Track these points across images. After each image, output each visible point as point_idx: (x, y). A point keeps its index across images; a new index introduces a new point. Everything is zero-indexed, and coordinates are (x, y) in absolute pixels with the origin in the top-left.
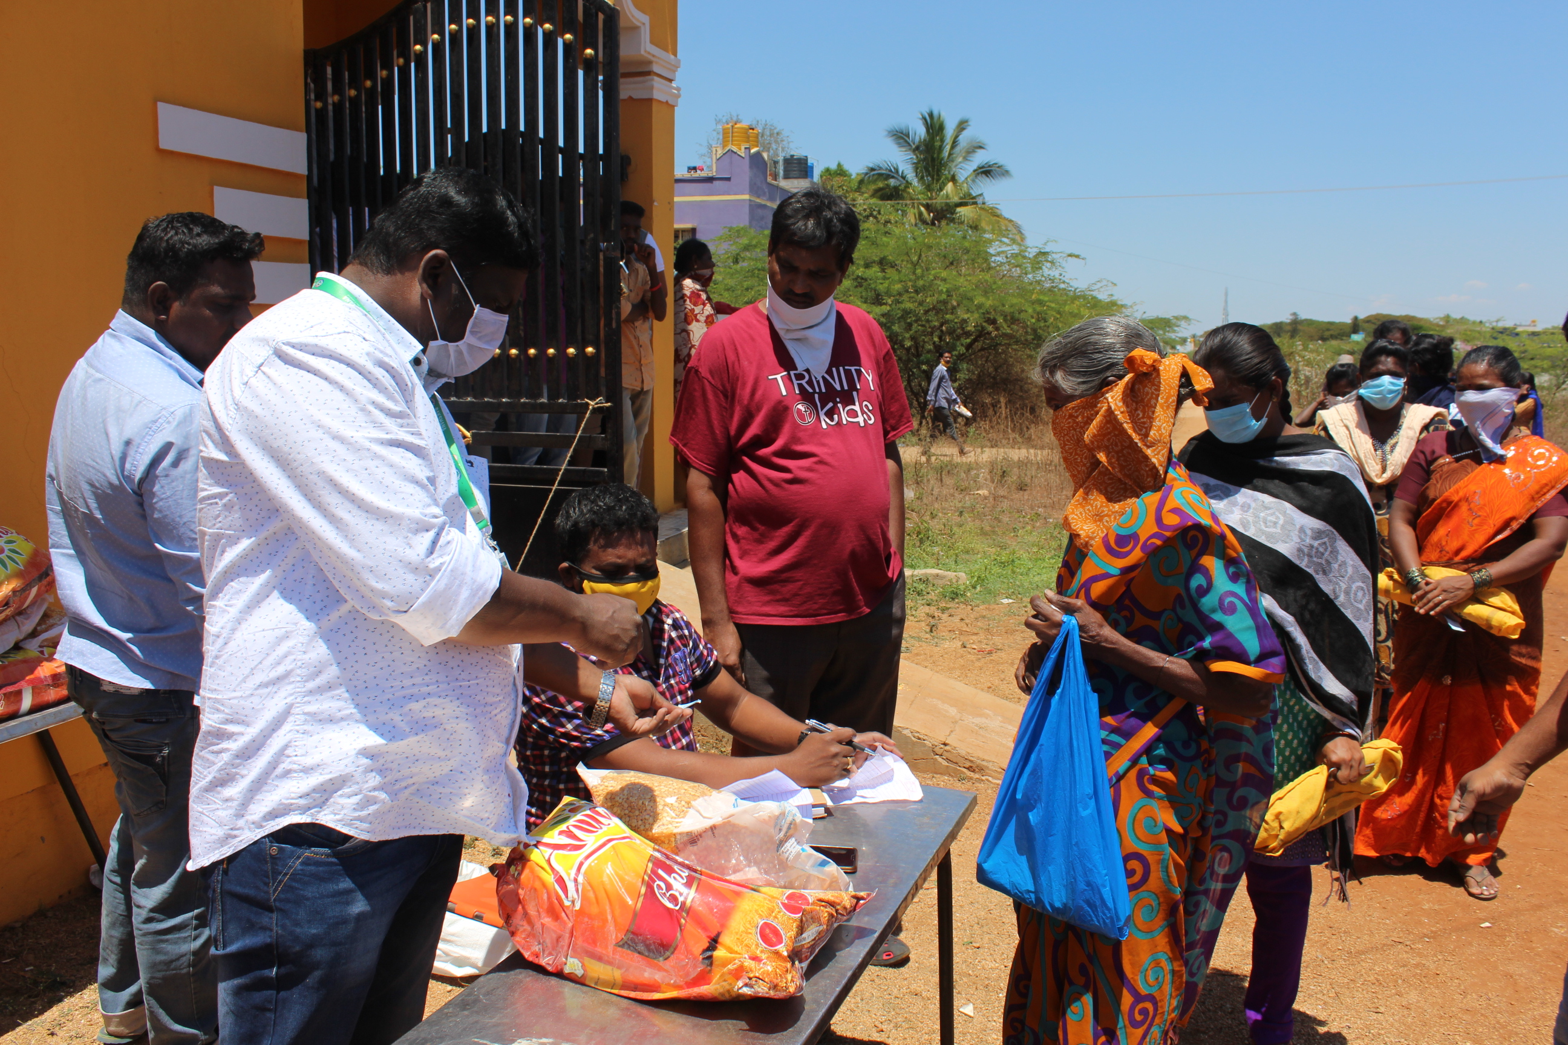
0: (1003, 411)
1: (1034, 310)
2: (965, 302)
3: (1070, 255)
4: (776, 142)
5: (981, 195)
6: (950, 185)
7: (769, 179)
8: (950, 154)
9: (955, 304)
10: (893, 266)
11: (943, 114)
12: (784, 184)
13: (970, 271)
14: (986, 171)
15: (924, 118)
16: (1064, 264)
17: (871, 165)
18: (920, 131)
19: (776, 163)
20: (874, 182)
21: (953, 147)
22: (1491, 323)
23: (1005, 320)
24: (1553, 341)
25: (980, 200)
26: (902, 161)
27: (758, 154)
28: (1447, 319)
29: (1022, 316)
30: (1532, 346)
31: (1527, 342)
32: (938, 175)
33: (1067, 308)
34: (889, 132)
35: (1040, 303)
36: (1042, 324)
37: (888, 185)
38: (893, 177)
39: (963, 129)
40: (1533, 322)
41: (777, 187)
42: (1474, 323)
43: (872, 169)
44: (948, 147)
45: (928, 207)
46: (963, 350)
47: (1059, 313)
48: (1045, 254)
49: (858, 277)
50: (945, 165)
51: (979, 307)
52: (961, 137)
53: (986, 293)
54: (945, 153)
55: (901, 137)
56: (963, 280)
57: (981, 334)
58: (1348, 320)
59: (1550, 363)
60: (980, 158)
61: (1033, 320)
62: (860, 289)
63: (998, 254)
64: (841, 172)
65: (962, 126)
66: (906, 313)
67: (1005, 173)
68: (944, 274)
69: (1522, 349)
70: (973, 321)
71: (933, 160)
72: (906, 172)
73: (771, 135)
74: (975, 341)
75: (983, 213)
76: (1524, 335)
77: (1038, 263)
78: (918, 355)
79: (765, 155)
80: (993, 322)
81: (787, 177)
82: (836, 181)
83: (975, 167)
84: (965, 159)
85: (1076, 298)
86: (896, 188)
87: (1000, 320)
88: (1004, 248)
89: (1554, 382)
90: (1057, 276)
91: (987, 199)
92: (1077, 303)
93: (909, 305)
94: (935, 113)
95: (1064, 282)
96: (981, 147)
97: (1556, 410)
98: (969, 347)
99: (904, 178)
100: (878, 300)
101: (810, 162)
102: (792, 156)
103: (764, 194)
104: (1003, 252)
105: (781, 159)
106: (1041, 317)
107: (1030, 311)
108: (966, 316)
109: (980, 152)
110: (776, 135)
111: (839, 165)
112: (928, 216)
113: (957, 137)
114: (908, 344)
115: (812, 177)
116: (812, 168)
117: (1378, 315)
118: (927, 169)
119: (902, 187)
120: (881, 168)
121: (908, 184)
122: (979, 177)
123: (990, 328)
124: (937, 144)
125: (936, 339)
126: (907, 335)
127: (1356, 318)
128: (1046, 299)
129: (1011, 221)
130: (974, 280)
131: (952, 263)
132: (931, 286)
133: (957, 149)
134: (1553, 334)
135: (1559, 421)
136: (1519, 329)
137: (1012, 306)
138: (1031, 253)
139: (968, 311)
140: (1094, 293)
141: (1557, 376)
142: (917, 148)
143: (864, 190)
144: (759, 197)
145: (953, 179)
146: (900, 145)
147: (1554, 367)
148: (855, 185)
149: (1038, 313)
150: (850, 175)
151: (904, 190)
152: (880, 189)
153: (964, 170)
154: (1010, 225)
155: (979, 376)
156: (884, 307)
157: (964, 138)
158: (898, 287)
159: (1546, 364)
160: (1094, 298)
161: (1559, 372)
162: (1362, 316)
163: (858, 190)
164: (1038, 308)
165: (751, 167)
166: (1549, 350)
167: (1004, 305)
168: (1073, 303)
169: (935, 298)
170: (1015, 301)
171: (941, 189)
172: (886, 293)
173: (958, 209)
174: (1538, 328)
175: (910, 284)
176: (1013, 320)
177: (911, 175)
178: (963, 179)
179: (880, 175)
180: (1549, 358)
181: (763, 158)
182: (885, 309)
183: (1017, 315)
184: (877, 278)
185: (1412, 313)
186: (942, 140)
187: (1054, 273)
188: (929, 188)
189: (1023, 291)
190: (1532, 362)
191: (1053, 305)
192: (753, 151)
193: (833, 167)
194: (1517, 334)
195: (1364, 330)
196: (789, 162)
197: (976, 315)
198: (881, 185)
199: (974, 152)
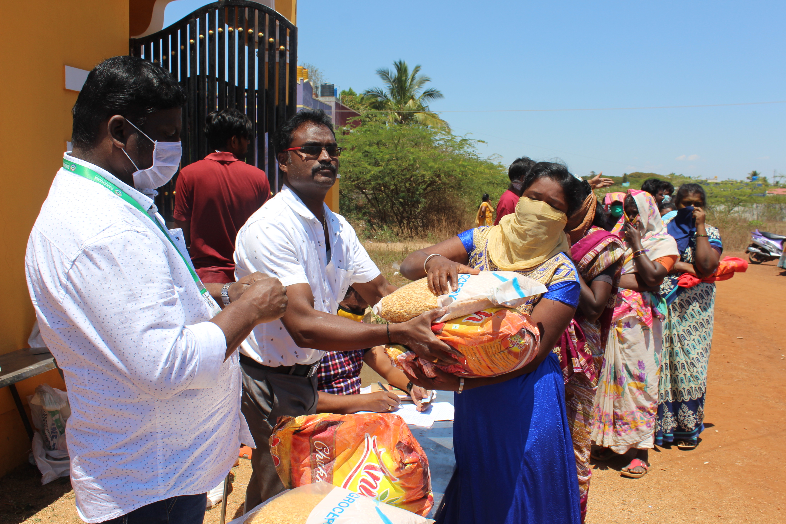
0: (444, 223)
1: (460, 170)
2: (423, 165)
3: (479, 141)
4: (315, 75)
5: (427, 106)
6: (411, 102)
7: (314, 96)
8: (411, 84)
9: (418, 166)
10: (385, 145)
11: (406, 62)
12: (321, 99)
13: (425, 149)
14: (430, 94)
15: (396, 64)
16: (476, 146)
17: (368, 90)
18: (394, 72)
19: (317, 88)
20: (369, 99)
21: (412, 80)
22: (695, 178)
23: (445, 175)
24: (726, 188)
25: (427, 109)
26: (384, 87)
27: (308, 83)
28: (672, 175)
29: (454, 173)
30: (716, 190)
31: (714, 188)
32: (404, 96)
33: (478, 169)
34: (378, 71)
35: (464, 166)
36: (465, 178)
37: (377, 101)
38: (380, 96)
39: (417, 71)
40: (716, 177)
41: (318, 101)
42: (687, 178)
43: (369, 92)
44: (410, 81)
45: (399, 114)
46: (422, 191)
47: (473, 171)
48: (465, 140)
49: (366, 151)
50: (408, 90)
51: (431, 167)
52: (416, 75)
53: (434, 161)
54: (408, 84)
55: (384, 74)
56: (422, 153)
57: (432, 183)
58: (621, 175)
59: (725, 199)
60: (427, 87)
61: (460, 176)
62: (366, 158)
63: (440, 140)
64: (351, 93)
65: (417, 69)
66: (392, 171)
67: (440, 95)
68: (412, 150)
69: (711, 192)
70: (428, 175)
71: (401, 87)
72: (387, 94)
73: (312, 71)
74: (428, 186)
75: (428, 116)
76: (712, 185)
77: (462, 145)
78: (397, 194)
79: (311, 84)
80: (439, 176)
81: (322, 95)
82: (349, 98)
83: (423, 92)
84: (419, 87)
85: (482, 163)
86: (381, 102)
87: (442, 175)
88: (444, 137)
89: (727, 209)
90: (472, 151)
91: (430, 109)
92: (483, 166)
93: (394, 167)
94: (402, 62)
95: (475, 155)
96: (428, 80)
97: (728, 224)
98: (425, 189)
99: (385, 97)
100: (377, 164)
101: (335, 87)
102: (326, 84)
103: (311, 104)
104: (443, 139)
105: (319, 85)
106: (464, 173)
107: (458, 170)
108: (424, 173)
109: (427, 82)
110: (314, 72)
111: (350, 89)
112: (399, 118)
113: (414, 75)
114: (393, 187)
115: (336, 95)
116: (336, 90)
117: (636, 173)
118: (398, 92)
119: (385, 102)
120: (373, 91)
121: (388, 100)
122: (426, 97)
123: (437, 179)
124: (404, 78)
125: (408, 185)
126: (392, 183)
127: (625, 174)
128: (466, 164)
129: (443, 121)
130: (429, 153)
131: (416, 144)
132: (405, 157)
133: (415, 82)
134: (726, 184)
135: (730, 229)
136: (709, 181)
137: (448, 168)
138: (458, 139)
139: (425, 170)
140: (492, 161)
141: (729, 206)
142: (394, 81)
143: (364, 103)
144: (308, 106)
145: (412, 98)
146: (384, 79)
147: (727, 201)
148: (358, 100)
149: (462, 172)
150: (356, 95)
151: (385, 104)
152: (374, 103)
153: (418, 92)
154: (443, 123)
155: (430, 205)
156: (380, 167)
157: (418, 76)
158: (387, 157)
159: (723, 200)
160: (492, 164)
161: (729, 204)
162: (628, 173)
163: (361, 103)
164: (463, 169)
165: (304, 90)
166: (725, 192)
167: (444, 167)
168: (480, 166)
169: (407, 163)
170: (450, 165)
171: (406, 103)
172: (381, 160)
173: (415, 114)
174: (719, 181)
175: (394, 155)
176: (448, 175)
177: (389, 96)
178: (417, 98)
179: (373, 95)
180: (725, 196)
181: (310, 85)
182: (381, 168)
183: (451, 173)
184: (376, 152)
185: (654, 172)
186: (406, 76)
187: (470, 150)
188: (398, 102)
189: (455, 160)
190: (716, 199)
191: (470, 167)
192: (305, 81)
193: (347, 90)
194: (708, 184)
195: (629, 181)
196: (324, 87)
197: (429, 172)
198: (373, 100)
199: (424, 83)
